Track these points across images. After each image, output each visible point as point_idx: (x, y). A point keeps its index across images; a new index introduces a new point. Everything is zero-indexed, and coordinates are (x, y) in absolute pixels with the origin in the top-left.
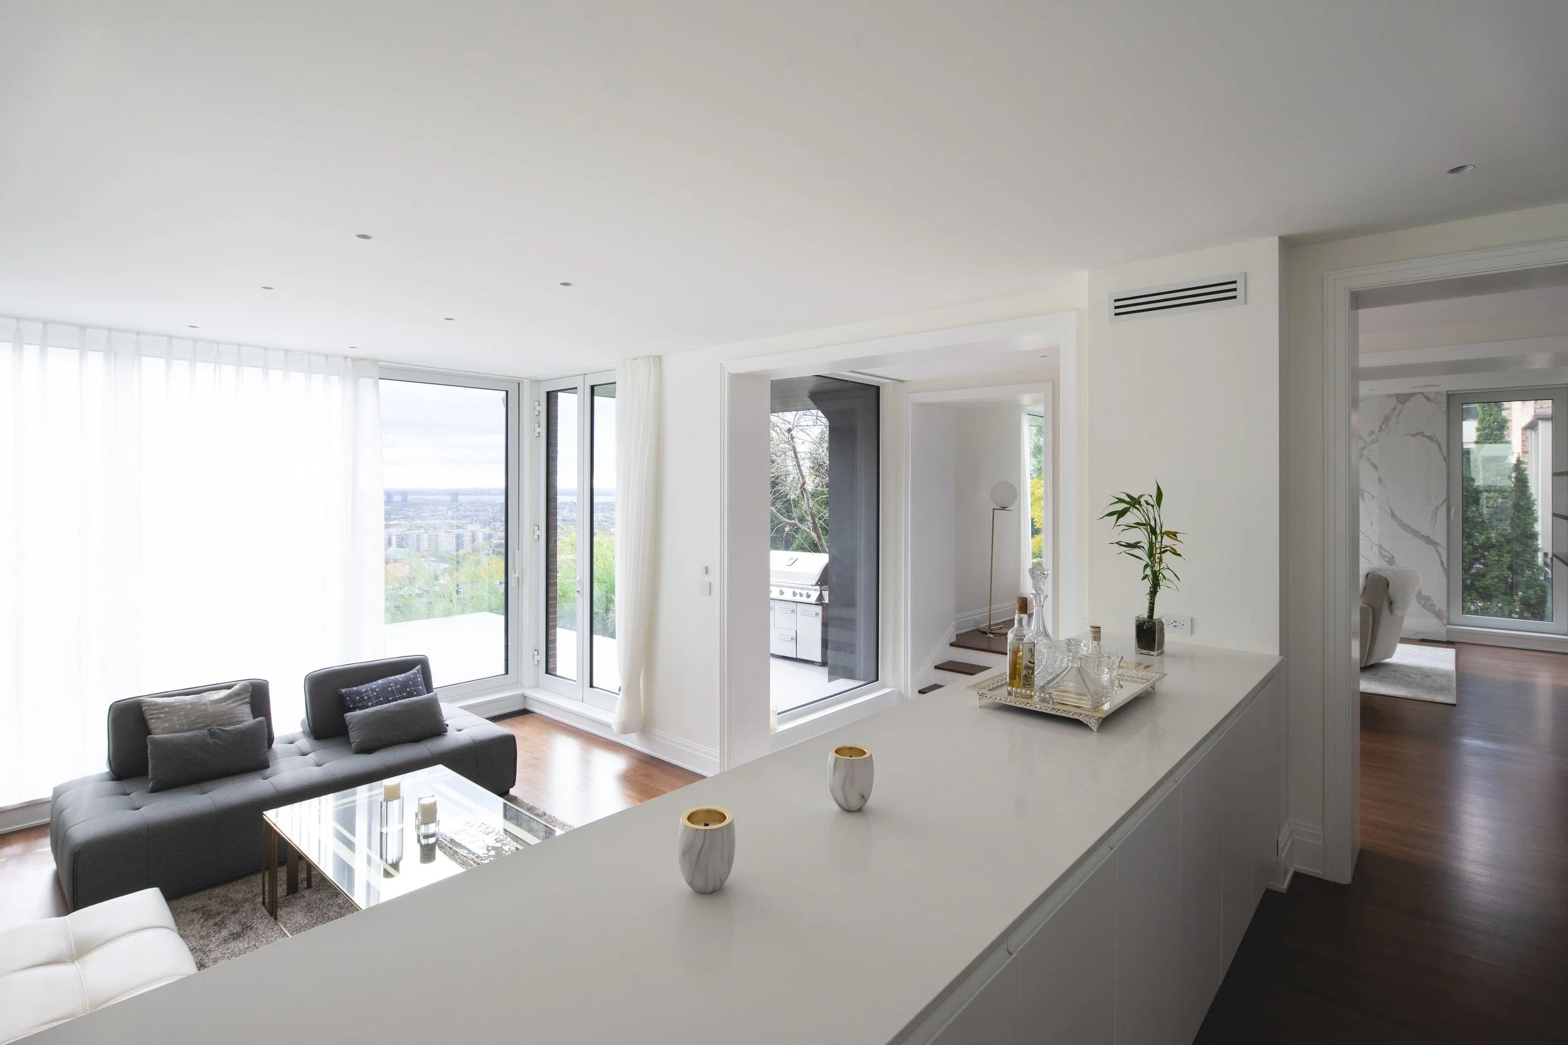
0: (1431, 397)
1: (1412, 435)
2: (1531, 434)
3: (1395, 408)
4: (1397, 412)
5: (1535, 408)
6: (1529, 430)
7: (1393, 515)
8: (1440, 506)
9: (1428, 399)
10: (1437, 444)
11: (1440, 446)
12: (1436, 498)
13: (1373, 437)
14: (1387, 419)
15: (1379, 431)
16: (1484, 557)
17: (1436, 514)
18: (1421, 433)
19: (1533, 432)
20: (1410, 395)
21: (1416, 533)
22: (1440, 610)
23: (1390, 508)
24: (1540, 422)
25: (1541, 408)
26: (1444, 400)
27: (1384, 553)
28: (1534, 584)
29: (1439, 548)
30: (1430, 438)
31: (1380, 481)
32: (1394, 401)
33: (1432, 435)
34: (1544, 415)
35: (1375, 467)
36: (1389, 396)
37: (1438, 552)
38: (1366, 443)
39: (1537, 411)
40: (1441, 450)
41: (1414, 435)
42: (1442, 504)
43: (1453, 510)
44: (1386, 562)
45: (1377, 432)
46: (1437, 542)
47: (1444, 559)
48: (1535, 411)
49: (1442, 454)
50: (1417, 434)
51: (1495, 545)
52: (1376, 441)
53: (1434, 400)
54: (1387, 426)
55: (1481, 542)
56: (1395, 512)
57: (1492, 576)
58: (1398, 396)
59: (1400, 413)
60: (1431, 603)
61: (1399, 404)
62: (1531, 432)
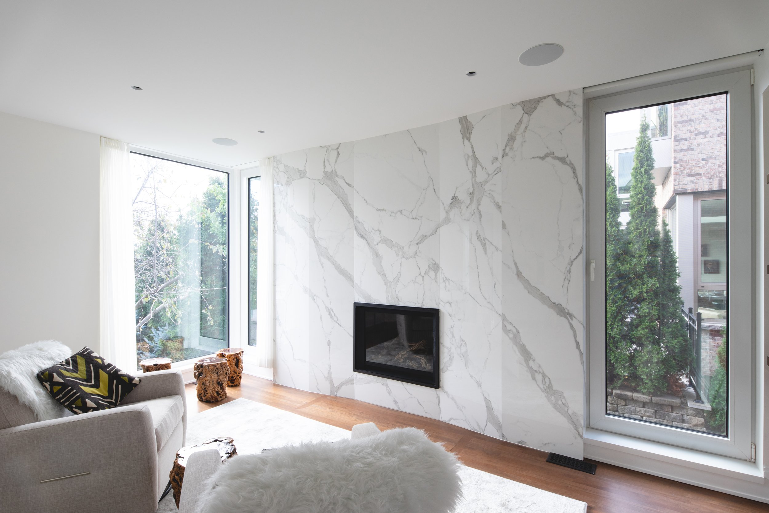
0: (563, 100)
1: (540, 158)
2: (669, 213)
3: (521, 121)
4: (523, 126)
5: (674, 185)
6: (667, 210)
7: (519, 274)
8: (575, 259)
9: (559, 103)
10: (572, 168)
11: (574, 172)
12: (569, 247)
13: (497, 164)
14: (512, 138)
15: (503, 157)
16: (636, 308)
17: (569, 271)
18: (551, 154)
19: (670, 211)
20: (538, 100)
21: (545, 299)
22: (574, 413)
23: (515, 264)
24: (677, 197)
25: (679, 185)
26: (579, 101)
27: (509, 327)
28: (677, 334)
29: (574, 322)
30: (562, 160)
31: (504, 226)
32: (519, 110)
33: (566, 156)
34: (681, 191)
35: (499, 207)
36: (514, 105)
37: (572, 327)
38: (489, 175)
39: (676, 187)
40: (576, 176)
41: (542, 158)
42: (577, 256)
43: (593, 266)
44: (510, 339)
45: (500, 158)
46: (571, 312)
47: (581, 338)
48: (674, 188)
49: (578, 183)
50: (547, 155)
51: (646, 299)
52: (499, 170)
53: (567, 104)
54: (511, 149)
55: (634, 296)
56: (521, 269)
57: (643, 326)
58: (523, 104)
59: (526, 127)
60: (564, 401)
61: (526, 115)
62: (669, 211)
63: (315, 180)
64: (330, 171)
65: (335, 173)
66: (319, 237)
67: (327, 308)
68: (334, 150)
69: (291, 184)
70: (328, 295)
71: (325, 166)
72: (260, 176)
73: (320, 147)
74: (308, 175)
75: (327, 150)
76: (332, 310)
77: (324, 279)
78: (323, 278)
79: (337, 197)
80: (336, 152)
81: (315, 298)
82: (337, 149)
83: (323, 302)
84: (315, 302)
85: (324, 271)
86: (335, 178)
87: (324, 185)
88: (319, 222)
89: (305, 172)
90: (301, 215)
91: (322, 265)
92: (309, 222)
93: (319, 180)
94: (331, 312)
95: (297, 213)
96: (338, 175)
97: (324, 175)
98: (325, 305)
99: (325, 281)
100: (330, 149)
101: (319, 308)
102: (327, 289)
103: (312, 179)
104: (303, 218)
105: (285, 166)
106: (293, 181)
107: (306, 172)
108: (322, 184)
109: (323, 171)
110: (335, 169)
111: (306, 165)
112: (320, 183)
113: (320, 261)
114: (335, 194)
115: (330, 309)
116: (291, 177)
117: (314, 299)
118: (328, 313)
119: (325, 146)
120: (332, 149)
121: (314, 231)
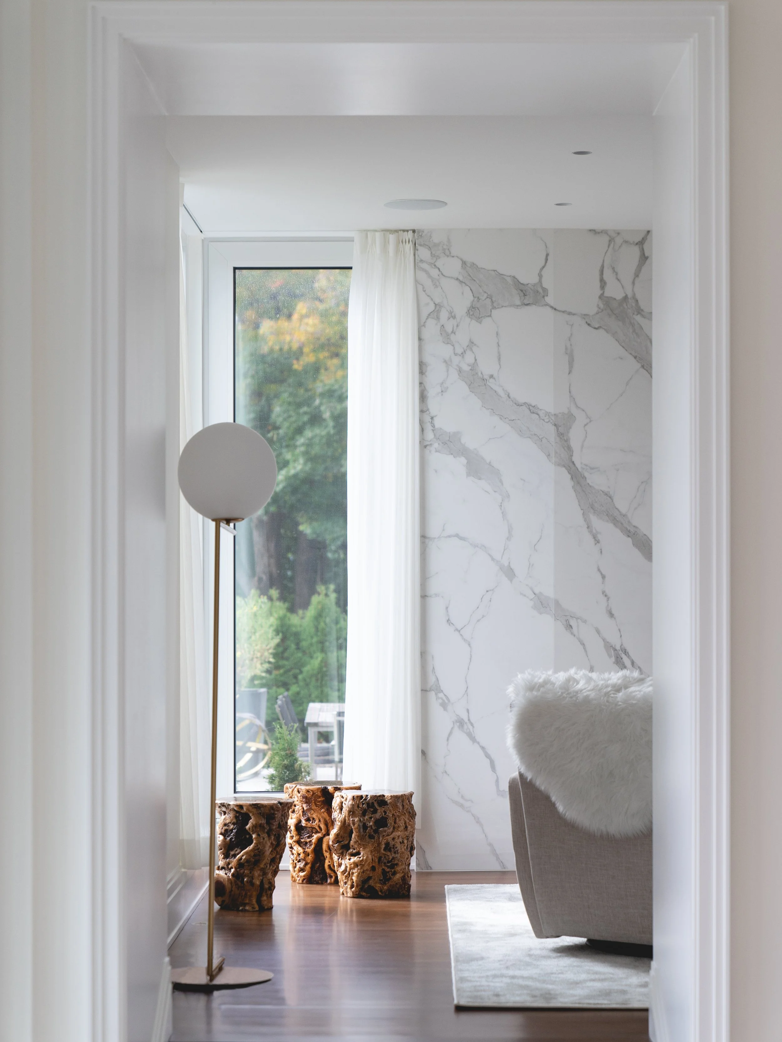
63: (574, 314)
64: (619, 296)
65: (634, 305)
66: (586, 465)
67: (608, 646)
68: (631, 244)
69: (490, 316)
70: (611, 615)
71: (603, 284)
72: (351, 268)
73: (590, 230)
74: (548, 300)
75: (610, 241)
76: (625, 652)
77: (601, 574)
78: (599, 570)
79: (639, 365)
80: (636, 251)
81: (573, 622)
82: (641, 243)
83: (598, 632)
84: (572, 633)
85: (601, 552)
86: (635, 316)
87: (601, 331)
88: (585, 425)
89: (540, 290)
90: (525, 403)
91: (595, 537)
92: (555, 425)
93: (585, 316)
94: (623, 656)
95: (509, 396)
96: (642, 310)
97: (602, 306)
98: (604, 640)
99: (603, 577)
100: (619, 240)
101: (585, 649)
102: (608, 599)
103: (564, 312)
104: (533, 413)
105: (464, 263)
106: (494, 308)
107: (545, 290)
108: (595, 328)
109: (599, 294)
110: (634, 294)
111: (543, 273)
112: (589, 325)
113: (588, 527)
114: (635, 357)
115: (618, 647)
116: (490, 297)
117: (571, 626)
118: (613, 659)
119: (604, 232)
120: (626, 242)
121: (569, 449)
